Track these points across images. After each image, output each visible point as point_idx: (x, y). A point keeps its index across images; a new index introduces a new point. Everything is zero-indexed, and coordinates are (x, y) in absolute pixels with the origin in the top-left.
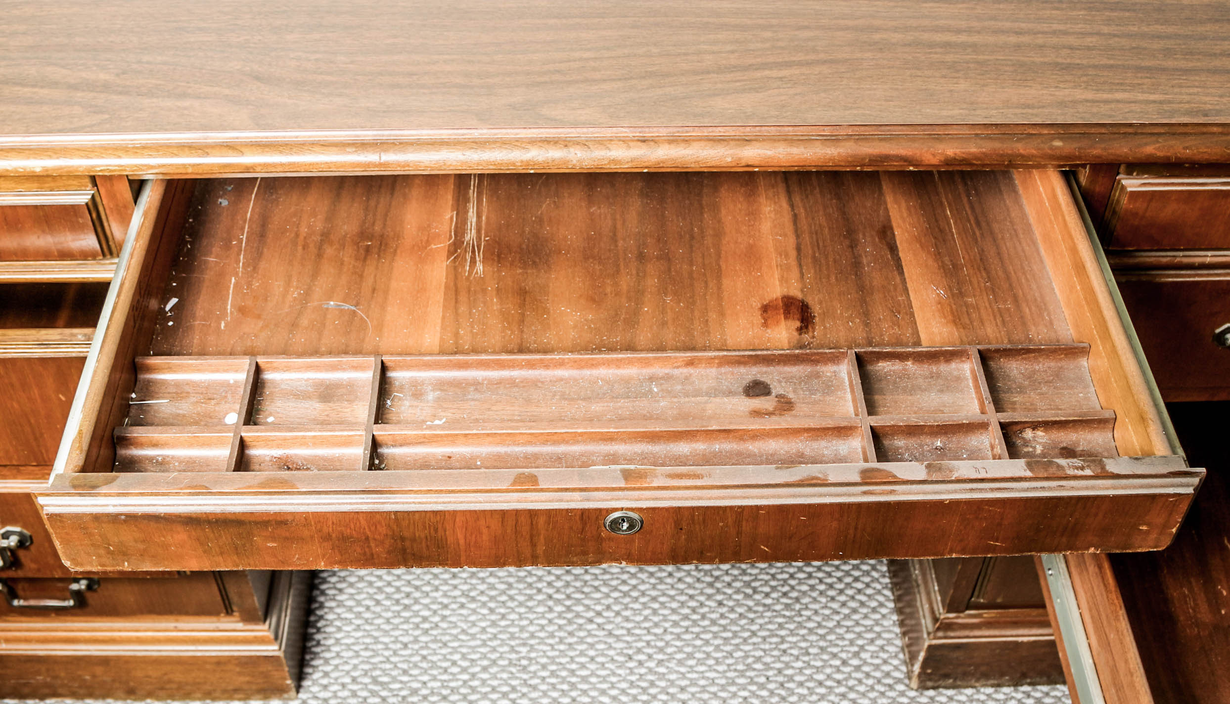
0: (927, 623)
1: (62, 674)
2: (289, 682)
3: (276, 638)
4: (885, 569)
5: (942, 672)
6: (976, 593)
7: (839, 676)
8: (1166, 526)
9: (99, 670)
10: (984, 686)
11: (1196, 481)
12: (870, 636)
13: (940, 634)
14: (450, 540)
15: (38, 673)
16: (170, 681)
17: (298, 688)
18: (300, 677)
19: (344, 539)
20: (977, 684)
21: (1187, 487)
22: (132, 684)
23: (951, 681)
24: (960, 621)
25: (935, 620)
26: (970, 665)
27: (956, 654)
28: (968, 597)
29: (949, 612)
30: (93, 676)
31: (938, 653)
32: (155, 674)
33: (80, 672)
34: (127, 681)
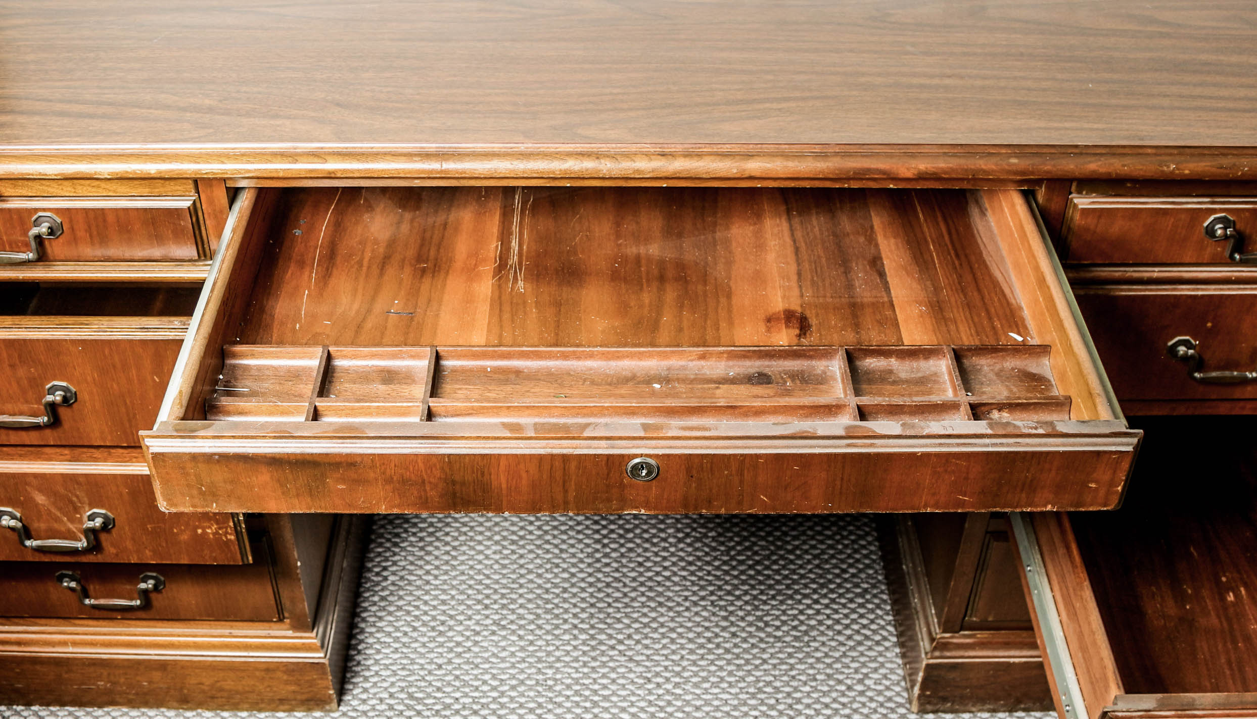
0: (925, 644)
1: (122, 680)
2: (331, 692)
3: (322, 646)
4: (888, 608)
5: (941, 694)
6: (969, 612)
7: (844, 700)
8: (1112, 484)
9: (157, 675)
10: (980, 711)
11: (1135, 440)
12: (873, 665)
13: (937, 654)
14: (495, 483)
15: (100, 678)
16: (221, 690)
17: (340, 702)
18: (341, 692)
19: (404, 481)
20: (974, 709)
21: (1127, 445)
22: (186, 691)
23: (949, 705)
24: (955, 641)
25: (932, 640)
26: (967, 687)
27: (952, 675)
28: (961, 616)
29: (944, 631)
30: (150, 682)
31: (935, 673)
32: (207, 682)
33: (138, 678)
34: (181, 689)
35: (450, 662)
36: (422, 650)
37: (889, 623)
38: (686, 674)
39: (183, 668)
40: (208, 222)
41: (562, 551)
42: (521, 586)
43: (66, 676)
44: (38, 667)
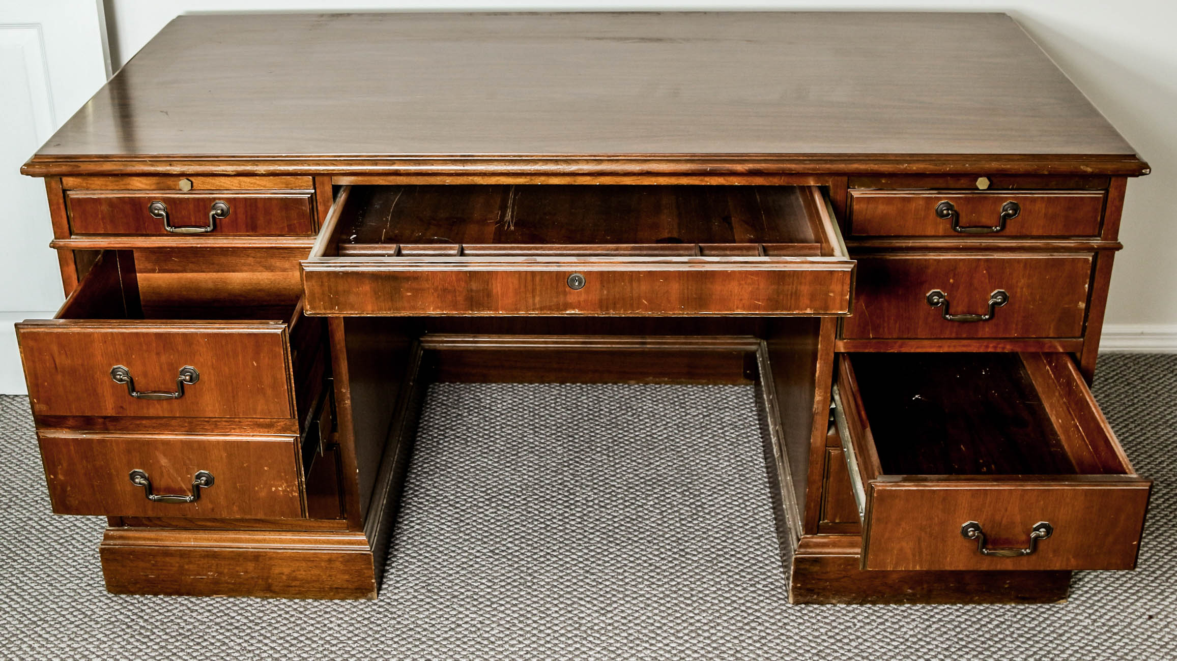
0: (794, 545)
1: (226, 571)
2: (373, 580)
3: (369, 541)
5: (809, 586)
6: (822, 517)
8: (842, 295)
9: (251, 566)
10: (839, 602)
11: (852, 266)
13: (802, 550)
14: (494, 291)
15: (209, 569)
16: (295, 579)
17: (379, 589)
18: (380, 584)
19: (445, 290)
20: (834, 601)
21: (848, 268)
22: (270, 581)
23: (815, 597)
24: (814, 540)
25: (799, 540)
26: (826, 581)
27: (816, 568)
28: (817, 519)
29: (806, 533)
30: (246, 572)
31: (802, 566)
32: (286, 571)
33: (238, 568)
34: (268, 577)
35: (458, 572)
38: (627, 580)
39: (271, 558)
40: (319, 207)
43: (186, 567)
44: (167, 559)
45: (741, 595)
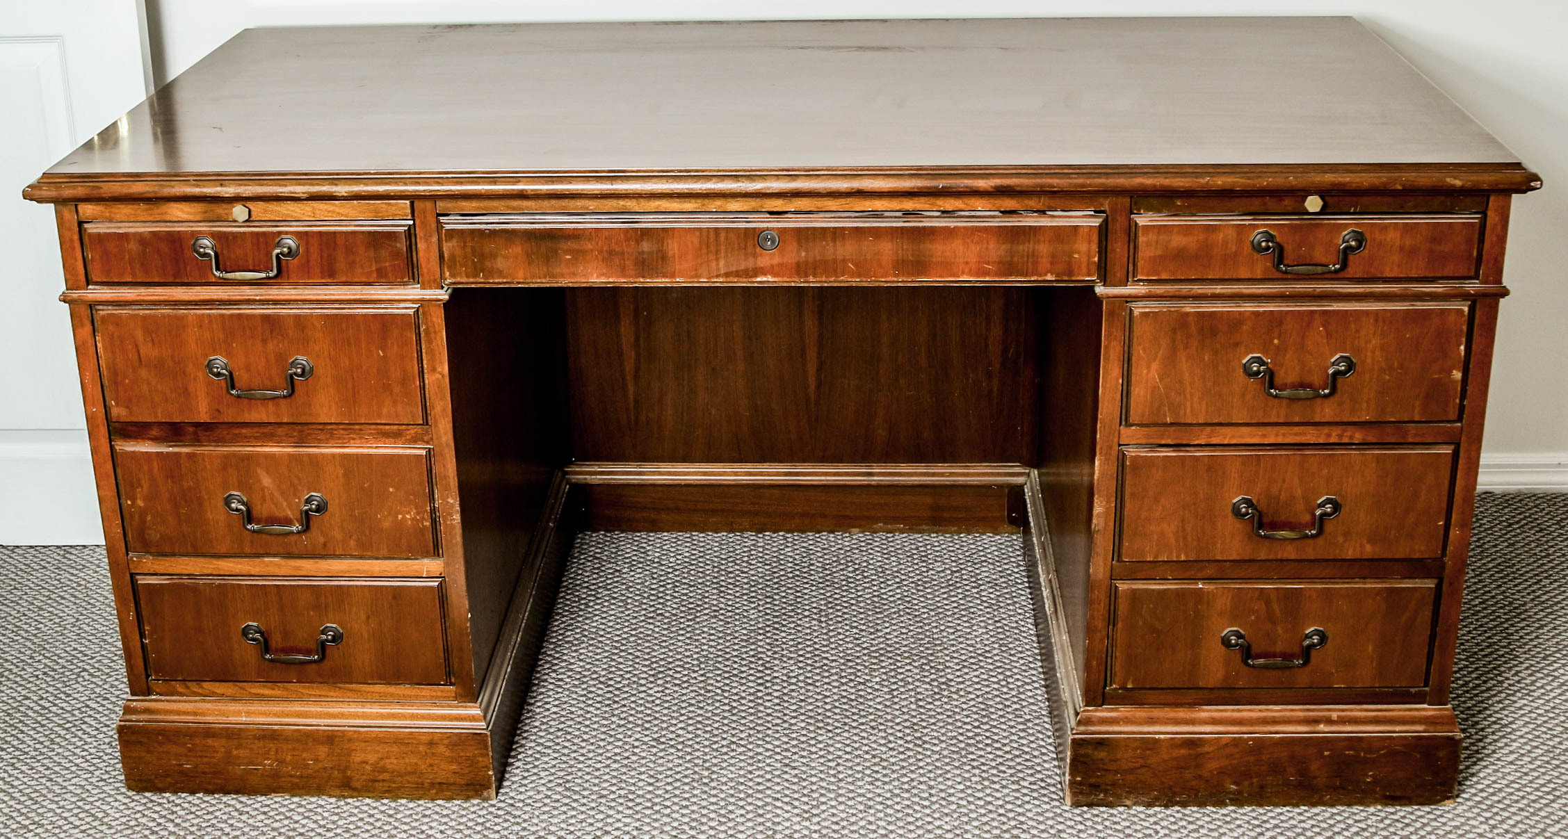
0: (1071, 721)
1: (289, 758)
2: (491, 773)
3: (485, 717)
5: (1092, 781)
6: (1108, 682)
9: (323, 751)
10: (1135, 804)
13: (1082, 728)
15: (266, 755)
16: (383, 769)
17: (499, 787)
18: (500, 778)
20: (1128, 803)
22: (349, 773)
23: (1102, 796)
24: (1099, 715)
25: (1077, 714)
26: (1117, 772)
27: (1102, 754)
29: (1087, 706)
30: (316, 760)
31: (1082, 751)
32: (372, 758)
33: (304, 755)
34: (344, 771)
35: (608, 766)
36: (582, 759)
37: (1050, 744)
38: (841, 776)
39: (350, 740)
40: (419, 246)
41: (724, 691)
42: (682, 715)
43: (235, 752)
44: (210, 741)
45: (998, 795)
